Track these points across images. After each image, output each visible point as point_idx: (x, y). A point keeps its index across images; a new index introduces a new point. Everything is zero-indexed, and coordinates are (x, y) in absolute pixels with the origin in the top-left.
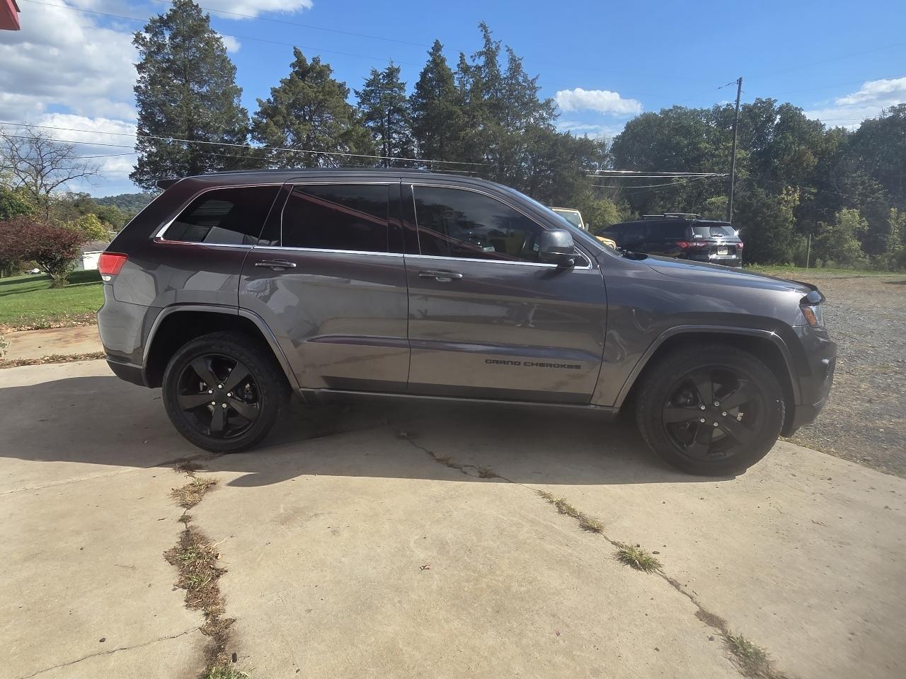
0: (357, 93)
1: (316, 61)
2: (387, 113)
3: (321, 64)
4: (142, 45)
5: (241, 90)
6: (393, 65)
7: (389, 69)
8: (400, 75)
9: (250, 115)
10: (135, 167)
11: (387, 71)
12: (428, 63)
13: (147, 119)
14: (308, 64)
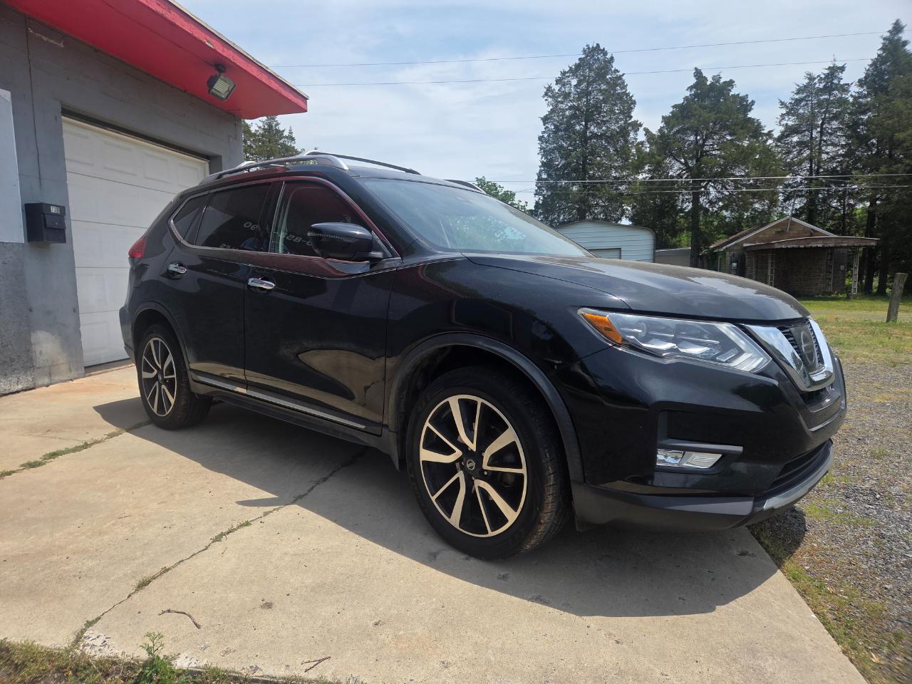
1: (716, 78)
3: (722, 81)
4: (550, 97)
6: (837, 62)
8: (843, 75)
11: (827, 72)
12: (880, 52)
13: (547, 166)
14: (708, 83)
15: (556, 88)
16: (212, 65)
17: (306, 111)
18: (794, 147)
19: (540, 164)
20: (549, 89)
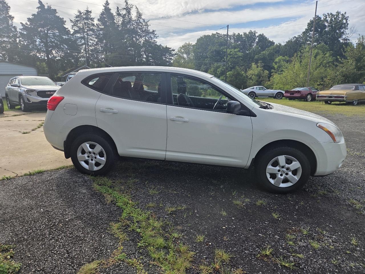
0: (71, 21)
1: (49, 7)
2: (86, 31)
3: (52, 8)
5: (13, 18)
6: (88, 9)
7: (86, 11)
8: (91, 14)
9: (18, 30)
11: (85, 12)
12: (103, 10)
14: (46, 8)
18: (79, 39)
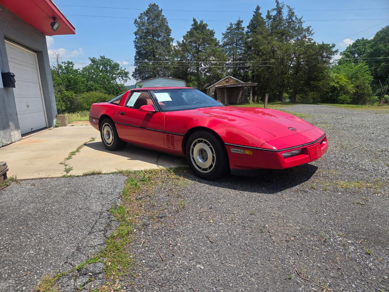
0: (223, 34)
3: (203, 23)
4: (137, 24)
6: (240, 19)
8: (242, 24)
10: (133, 72)
11: (237, 22)
12: (253, 17)
13: (138, 53)
14: (199, 24)
15: (139, 20)
16: (51, 18)
17: (75, 34)
18: (228, 50)
19: (136, 52)
20: (136, 20)
